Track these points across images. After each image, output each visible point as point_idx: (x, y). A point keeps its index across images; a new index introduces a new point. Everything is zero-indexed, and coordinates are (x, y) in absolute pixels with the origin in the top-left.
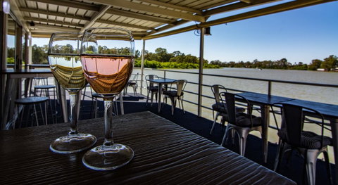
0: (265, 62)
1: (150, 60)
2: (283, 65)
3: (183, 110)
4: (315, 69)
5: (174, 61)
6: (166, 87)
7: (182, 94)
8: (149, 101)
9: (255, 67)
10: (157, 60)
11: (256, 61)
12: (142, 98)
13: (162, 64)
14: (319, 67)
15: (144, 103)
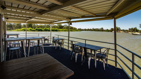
0: (96, 29)
1: (55, 28)
2: (102, 30)
3: (63, 48)
4: (111, 31)
5: (64, 28)
6: (59, 41)
7: (63, 43)
8: (53, 46)
9: (93, 31)
10: (58, 28)
11: (93, 28)
12: (51, 45)
13: (60, 30)
14: (113, 31)
15: (51, 47)
